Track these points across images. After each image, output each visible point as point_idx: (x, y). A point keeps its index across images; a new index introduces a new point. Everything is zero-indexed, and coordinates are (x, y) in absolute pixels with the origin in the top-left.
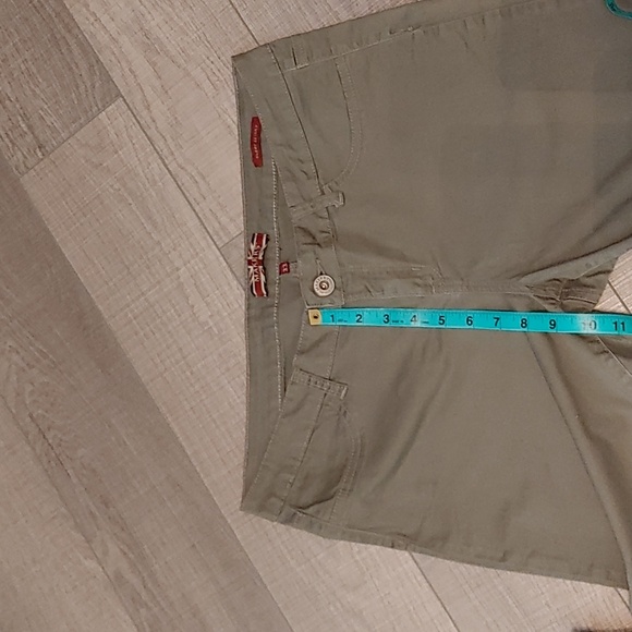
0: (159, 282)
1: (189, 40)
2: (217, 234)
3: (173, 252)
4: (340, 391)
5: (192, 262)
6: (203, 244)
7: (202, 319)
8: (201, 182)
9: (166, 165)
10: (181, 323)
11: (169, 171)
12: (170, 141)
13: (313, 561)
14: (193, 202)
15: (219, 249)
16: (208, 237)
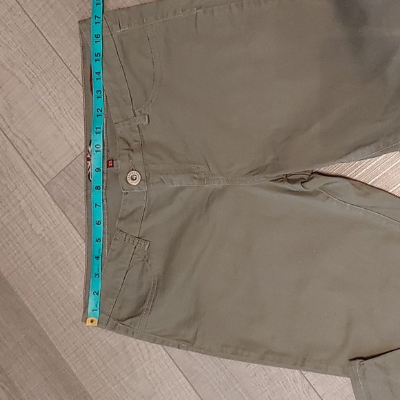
0: (8, 211)
1: (12, 53)
2: (42, 176)
3: (16, 191)
4: (145, 246)
5: (28, 196)
6: (34, 183)
7: (38, 232)
8: (29, 144)
9: (5, 135)
10: (25, 236)
11: (8, 139)
12: (6, 119)
13: (122, 382)
14: (25, 158)
15: (44, 186)
16: (37, 179)
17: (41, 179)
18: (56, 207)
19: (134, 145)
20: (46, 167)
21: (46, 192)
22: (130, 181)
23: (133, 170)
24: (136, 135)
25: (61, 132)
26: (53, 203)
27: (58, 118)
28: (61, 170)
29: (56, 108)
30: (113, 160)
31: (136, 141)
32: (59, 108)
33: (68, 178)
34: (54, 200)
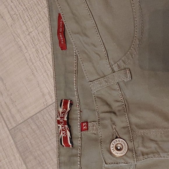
15: (9, 130)
16: (3, 121)
17: (7, 122)
18: (18, 155)
19: (115, 106)
20: (13, 110)
21: (10, 137)
22: (115, 152)
23: (117, 138)
24: (117, 94)
25: (35, 76)
26: (15, 150)
27: (34, 61)
28: (28, 117)
29: (34, 50)
30: (87, 123)
31: (117, 101)
32: (37, 50)
33: (34, 127)
34: (16, 146)
